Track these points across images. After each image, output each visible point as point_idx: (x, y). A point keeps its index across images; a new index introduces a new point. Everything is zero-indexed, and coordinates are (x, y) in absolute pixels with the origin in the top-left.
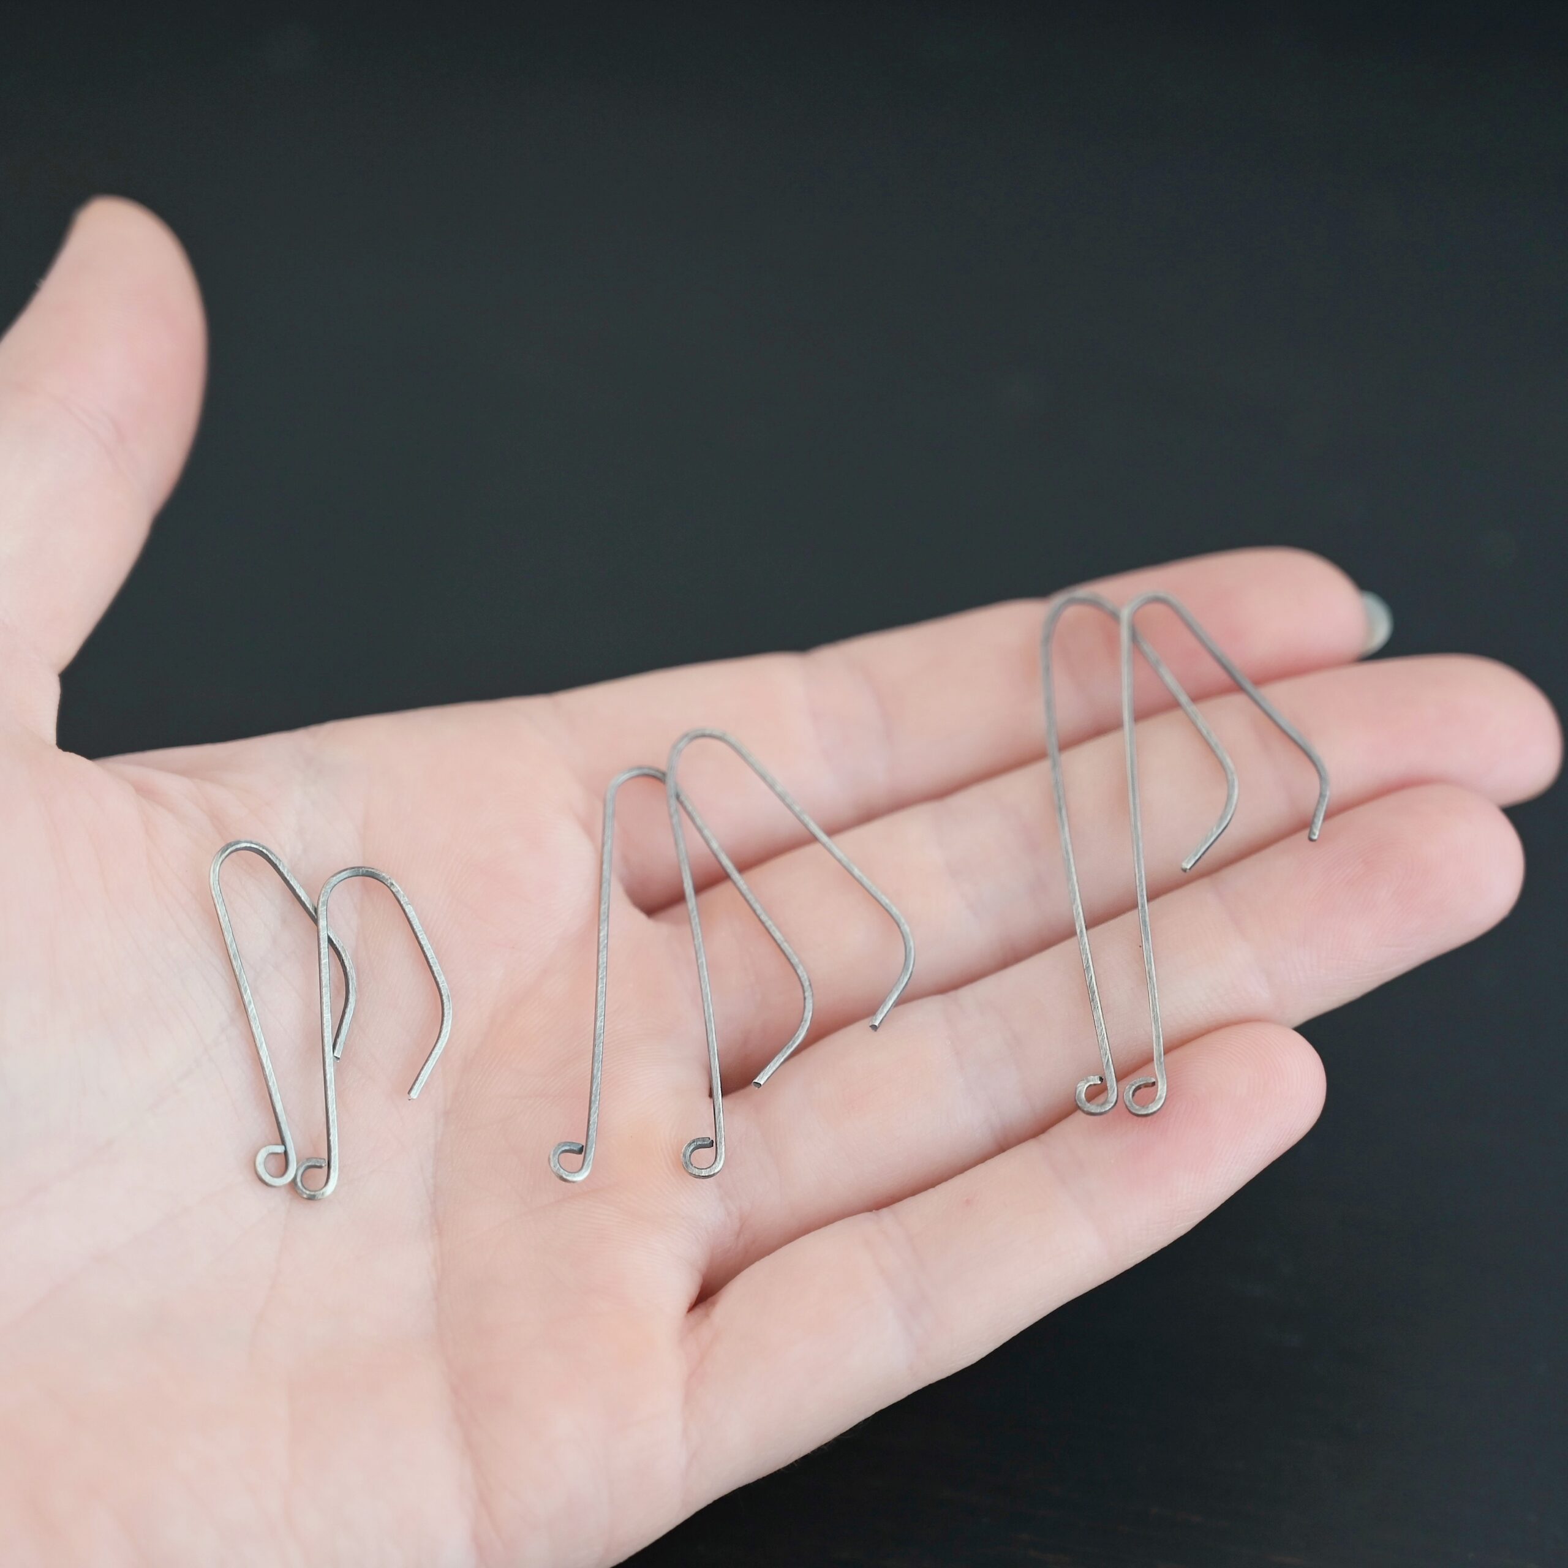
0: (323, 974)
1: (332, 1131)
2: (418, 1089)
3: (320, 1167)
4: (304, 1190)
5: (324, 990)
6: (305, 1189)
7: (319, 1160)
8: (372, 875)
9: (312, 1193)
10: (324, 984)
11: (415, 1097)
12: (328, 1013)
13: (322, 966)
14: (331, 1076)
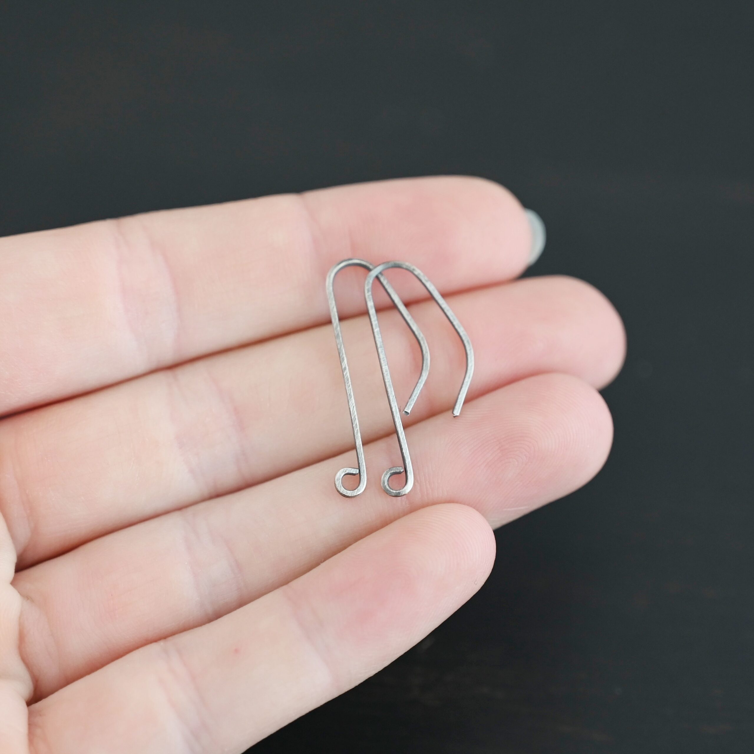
0: (377, 339)
1: (403, 446)
2: (459, 409)
3: (400, 473)
4: (391, 491)
5: (380, 350)
6: (392, 489)
7: (398, 468)
8: (398, 266)
9: (398, 492)
10: (379, 346)
11: (458, 414)
12: (385, 365)
13: (376, 334)
14: (396, 408)
